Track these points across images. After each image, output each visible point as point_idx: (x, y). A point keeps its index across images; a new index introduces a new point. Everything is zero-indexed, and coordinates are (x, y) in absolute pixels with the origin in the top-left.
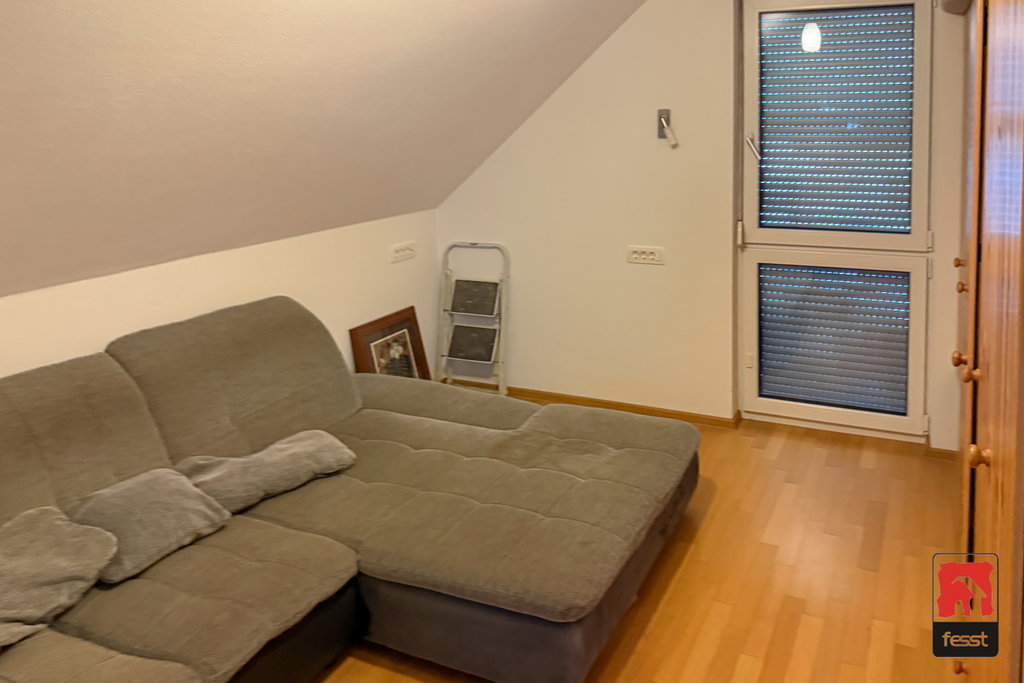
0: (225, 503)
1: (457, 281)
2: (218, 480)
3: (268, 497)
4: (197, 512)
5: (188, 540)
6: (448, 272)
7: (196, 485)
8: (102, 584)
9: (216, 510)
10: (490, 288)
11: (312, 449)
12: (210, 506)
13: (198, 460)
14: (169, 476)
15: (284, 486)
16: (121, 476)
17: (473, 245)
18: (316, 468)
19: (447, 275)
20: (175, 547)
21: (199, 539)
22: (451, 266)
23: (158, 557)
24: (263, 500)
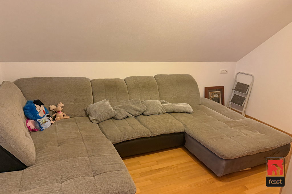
0: (166, 110)
1: (238, 82)
2: (166, 105)
3: (174, 112)
4: (160, 109)
5: (158, 113)
6: (236, 80)
7: (162, 105)
8: (143, 114)
9: (163, 110)
10: (246, 86)
11: (185, 106)
12: (163, 109)
13: (164, 101)
14: (158, 102)
15: (177, 111)
16: (151, 99)
17: (244, 73)
18: (184, 110)
19: (235, 80)
20: (155, 113)
21: (159, 114)
22: (237, 78)
23: (152, 114)
24: (173, 112)
